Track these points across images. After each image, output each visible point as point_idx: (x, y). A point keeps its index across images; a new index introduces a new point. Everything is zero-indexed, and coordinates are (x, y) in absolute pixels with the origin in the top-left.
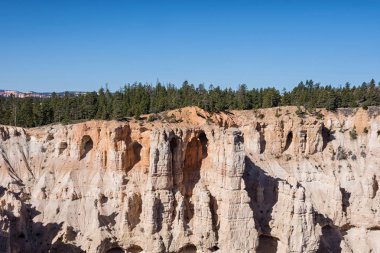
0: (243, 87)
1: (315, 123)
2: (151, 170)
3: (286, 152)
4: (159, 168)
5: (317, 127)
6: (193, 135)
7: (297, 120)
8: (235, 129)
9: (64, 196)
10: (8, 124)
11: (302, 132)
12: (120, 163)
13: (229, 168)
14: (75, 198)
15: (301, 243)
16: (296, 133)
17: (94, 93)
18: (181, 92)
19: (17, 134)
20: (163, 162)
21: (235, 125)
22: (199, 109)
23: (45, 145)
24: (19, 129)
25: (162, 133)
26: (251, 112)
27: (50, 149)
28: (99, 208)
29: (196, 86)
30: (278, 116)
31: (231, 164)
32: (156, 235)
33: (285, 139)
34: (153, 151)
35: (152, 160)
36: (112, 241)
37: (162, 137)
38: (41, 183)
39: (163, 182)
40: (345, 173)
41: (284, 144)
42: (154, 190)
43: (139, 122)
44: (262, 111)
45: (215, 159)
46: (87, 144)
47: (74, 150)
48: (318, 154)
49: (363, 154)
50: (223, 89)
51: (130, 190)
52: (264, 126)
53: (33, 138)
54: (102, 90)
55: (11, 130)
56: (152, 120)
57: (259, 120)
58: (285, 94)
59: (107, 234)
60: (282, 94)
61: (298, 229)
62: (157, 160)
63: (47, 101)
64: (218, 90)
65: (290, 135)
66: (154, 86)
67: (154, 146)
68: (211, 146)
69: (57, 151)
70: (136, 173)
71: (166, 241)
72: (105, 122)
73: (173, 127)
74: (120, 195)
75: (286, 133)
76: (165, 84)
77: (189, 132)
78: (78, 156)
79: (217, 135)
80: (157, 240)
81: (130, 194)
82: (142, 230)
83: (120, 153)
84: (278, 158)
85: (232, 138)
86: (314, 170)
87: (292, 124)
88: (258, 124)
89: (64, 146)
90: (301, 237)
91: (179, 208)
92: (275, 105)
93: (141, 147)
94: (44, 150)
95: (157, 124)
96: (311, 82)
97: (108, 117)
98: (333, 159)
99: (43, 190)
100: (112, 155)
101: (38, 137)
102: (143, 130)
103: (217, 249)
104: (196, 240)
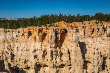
0: (78, 15)
1: (101, 26)
2: (50, 41)
3: (92, 35)
4: (52, 41)
5: (102, 27)
6: (62, 30)
7: (96, 25)
8: (76, 28)
9: (23, 50)
10: (7, 28)
11: (97, 28)
12: (40, 40)
13: (74, 41)
14: (26, 50)
15: (97, 63)
16: (96, 29)
17: (32, 18)
18: (59, 17)
20: (53, 39)
21: (76, 27)
22: (64, 22)
23: (17, 34)
24: (10, 30)
25: (53, 30)
26: (81, 22)
27: (19, 36)
28: (34, 53)
29: (64, 15)
30: (89, 24)
31: (75, 39)
32: (52, 61)
33: (92, 31)
34: (50, 36)
35: (50, 39)
36: (38, 63)
37: (53, 31)
38: (17, 46)
39: (53, 45)
41: (92, 33)
42: (50, 48)
43: (46, 27)
44: (84, 22)
45: (70, 38)
46: (30, 34)
47: (26, 35)
48: (102, 35)
50: (72, 16)
51: (43, 48)
52: (85, 27)
53: (14, 33)
54: (34, 17)
55: (7, 30)
56: (49, 26)
57: (84, 25)
58: (92, 17)
59: (37, 61)
60: (91, 16)
61: (96, 59)
62: (51, 38)
63: (18, 21)
64: (70, 16)
65: (94, 30)
66: (50, 15)
67: (50, 34)
68: (68, 34)
69: (21, 36)
70: (45, 43)
71: (55, 63)
72: (35, 27)
73: (56, 28)
74: (40, 50)
75: (92, 29)
76: (54, 15)
77: (61, 30)
78: (27, 38)
79: (70, 30)
80: (52, 63)
81: (43, 49)
82: (47, 60)
83: (40, 36)
84: (90, 37)
85: (75, 31)
86: (101, 40)
87: (94, 26)
88: (83, 26)
89: (23, 35)
90: (97, 61)
91: (59, 53)
92: (89, 20)
93: (46, 34)
94: (17, 36)
95: (51, 27)
96: (100, 13)
97: (36, 26)
98: (107, 37)
99: (17, 48)
100: (37, 37)
101: (15, 32)
102: (47, 29)
103: (70, 65)
104: (64, 63)
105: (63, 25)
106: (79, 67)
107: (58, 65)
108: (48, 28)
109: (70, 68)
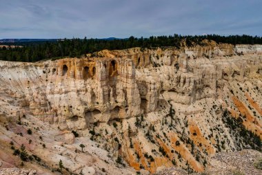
7: (142, 53)
16: (141, 58)
19: (31, 66)
23: (45, 70)
24: (31, 64)
25: (102, 63)
27: (47, 71)
39: (105, 83)
40: (158, 72)
42: (101, 87)
47: (60, 70)
49: (162, 64)
51: (88, 87)
53: (38, 67)
55: (28, 64)
56: (92, 56)
69: (51, 72)
71: (108, 106)
74: (85, 90)
78: (62, 74)
82: (98, 103)
83: (82, 71)
87: (140, 55)
89: (54, 70)
91: (111, 93)
94: (44, 72)
98: (153, 67)
100: (78, 73)
101: (40, 66)
102: (90, 61)
103: (127, 106)
104: (119, 104)
105: (109, 55)
106: (137, 107)
107: (112, 108)
108: (91, 59)
109: (127, 110)
